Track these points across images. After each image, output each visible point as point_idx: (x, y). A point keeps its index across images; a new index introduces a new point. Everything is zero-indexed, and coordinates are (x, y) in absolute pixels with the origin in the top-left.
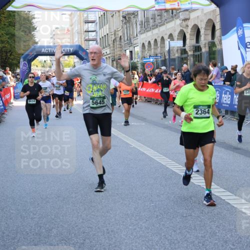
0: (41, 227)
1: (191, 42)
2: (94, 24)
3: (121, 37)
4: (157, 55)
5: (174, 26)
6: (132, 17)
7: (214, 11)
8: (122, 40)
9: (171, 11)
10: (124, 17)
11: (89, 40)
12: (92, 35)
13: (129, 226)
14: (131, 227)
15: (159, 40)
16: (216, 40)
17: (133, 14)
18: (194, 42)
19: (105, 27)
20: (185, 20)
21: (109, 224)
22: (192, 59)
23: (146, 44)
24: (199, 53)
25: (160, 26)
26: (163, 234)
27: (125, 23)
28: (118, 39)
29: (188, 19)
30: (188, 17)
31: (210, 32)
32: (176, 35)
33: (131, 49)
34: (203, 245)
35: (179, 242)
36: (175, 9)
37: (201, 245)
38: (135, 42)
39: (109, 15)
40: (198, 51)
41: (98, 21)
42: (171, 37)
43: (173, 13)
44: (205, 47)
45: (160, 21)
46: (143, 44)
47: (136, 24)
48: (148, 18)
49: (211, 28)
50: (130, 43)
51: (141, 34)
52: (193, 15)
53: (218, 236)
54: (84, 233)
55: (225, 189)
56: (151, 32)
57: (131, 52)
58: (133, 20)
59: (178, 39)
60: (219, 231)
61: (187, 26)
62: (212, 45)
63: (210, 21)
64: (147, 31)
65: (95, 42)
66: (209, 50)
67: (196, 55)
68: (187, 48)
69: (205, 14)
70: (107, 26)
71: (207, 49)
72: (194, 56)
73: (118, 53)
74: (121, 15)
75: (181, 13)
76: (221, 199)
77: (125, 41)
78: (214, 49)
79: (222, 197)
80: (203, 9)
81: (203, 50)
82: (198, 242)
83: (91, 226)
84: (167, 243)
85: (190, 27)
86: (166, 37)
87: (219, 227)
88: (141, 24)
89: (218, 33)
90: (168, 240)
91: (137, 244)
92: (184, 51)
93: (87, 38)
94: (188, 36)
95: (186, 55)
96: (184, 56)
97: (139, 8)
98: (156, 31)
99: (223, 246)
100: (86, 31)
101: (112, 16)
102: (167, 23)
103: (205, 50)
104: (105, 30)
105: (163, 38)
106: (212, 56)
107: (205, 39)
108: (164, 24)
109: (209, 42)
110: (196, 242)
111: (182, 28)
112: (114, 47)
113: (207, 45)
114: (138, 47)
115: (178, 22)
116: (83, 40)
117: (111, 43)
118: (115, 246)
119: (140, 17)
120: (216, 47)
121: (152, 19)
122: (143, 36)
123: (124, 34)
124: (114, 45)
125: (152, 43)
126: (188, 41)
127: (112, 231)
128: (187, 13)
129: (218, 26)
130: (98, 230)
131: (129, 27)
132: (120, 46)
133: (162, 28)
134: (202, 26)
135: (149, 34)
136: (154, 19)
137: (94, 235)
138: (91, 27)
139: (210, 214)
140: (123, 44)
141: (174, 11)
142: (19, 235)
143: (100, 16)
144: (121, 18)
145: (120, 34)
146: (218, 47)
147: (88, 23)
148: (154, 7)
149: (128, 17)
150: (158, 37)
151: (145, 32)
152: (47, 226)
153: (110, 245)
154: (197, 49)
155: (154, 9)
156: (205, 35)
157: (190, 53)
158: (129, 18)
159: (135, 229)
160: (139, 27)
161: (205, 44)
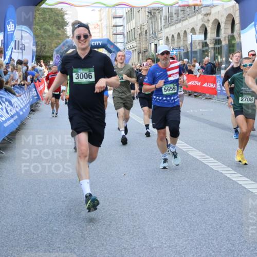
0: (71, 210)
1: (212, 35)
2: (121, 19)
3: (146, 31)
4: (180, 47)
5: (196, 21)
6: (157, 12)
7: (233, 6)
8: (148, 34)
9: (193, 7)
10: (150, 13)
11: (117, 34)
12: (119, 30)
13: (153, 209)
14: (153, 210)
15: (182, 34)
16: (235, 34)
17: (158, 9)
18: (214, 35)
19: (131, 22)
20: (207, 15)
21: (134, 207)
22: (212, 51)
23: (170, 38)
24: (219, 46)
25: (183, 21)
26: (183, 217)
27: (151, 18)
28: (144, 33)
29: (210, 14)
30: (209, 12)
31: (229, 26)
32: (197, 29)
33: (156, 42)
34: (220, 227)
35: (198, 224)
36: (197, 5)
37: (218, 227)
38: (159, 36)
39: (136, 11)
40: (219, 44)
41: (125, 16)
42: (193, 30)
43: (195, 8)
44: (225, 40)
45: (183, 16)
46: (167, 37)
47: (161, 19)
48: (171, 13)
49: (230, 23)
50: (155, 37)
51: (165, 28)
52: (214, 11)
53: (234, 218)
54: (110, 215)
55: (241, 174)
56: (174, 26)
57: (156, 45)
58: (158, 15)
59: (200, 33)
60: (235, 214)
61: (209, 20)
62: (232, 38)
63: (230, 15)
64: (171, 26)
65: (122, 36)
66: (229, 43)
67: (216, 48)
68: (208, 41)
69: (225, 9)
70: (134, 21)
71: (227, 42)
72: (214, 49)
73: (144, 46)
74: (147, 11)
75: (202, 9)
76: (238, 184)
77: (150, 35)
78: (233, 42)
79: (238, 182)
80: (223, 5)
81: (223, 43)
82: (216, 225)
83: (117, 209)
84: (187, 225)
85: (211, 21)
86: (188, 31)
87: (235, 211)
88: (166, 19)
89: (237, 27)
90: (188, 222)
91: (159, 226)
92: (205, 44)
93: (114, 32)
94: (209, 30)
95: (207, 48)
96: (205, 49)
97: (164, 5)
98: (179, 25)
99: (238, 228)
100: (114, 26)
101: (138, 12)
102: (190, 18)
103: (225, 43)
104: (132, 25)
105: (185, 32)
106: (231, 48)
107: (225, 32)
108: (186, 19)
109: (229, 36)
110: (214, 224)
111: (203, 23)
112: (140, 40)
113: (227, 38)
114: (162, 40)
115: (200, 17)
116: (111, 34)
117: (137, 36)
118: (139, 228)
119: (165, 12)
120: (235, 40)
121: (175, 14)
122: (167, 30)
123: (149, 28)
124: (140, 38)
125: (176, 36)
126: (209, 35)
127: (136, 214)
128: (209, 8)
129: (237, 21)
130: (123, 213)
131: (154, 22)
132: (145, 39)
133: (185, 23)
134: (222, 21)
135: (173, 28)
136: (177, 14)
137: (120, 217)
138: (119, 22)
139: (227, 198)
140: (148, 37)
141: (196, 7)
142: (51, 217)
143: (127, 11)
144: (147, 14)
145: (146, 28)
146: (237, 40)
147: (116, 18)
148: (178, 3)
149: (153, 13)
150: (182, 31)
151: (169, 27)
152: (77, 209)
153: (135, 226)
154: (218, 42)
155: (177, 5)
156: (225, 29)
157: (211, 46)
158: (155, 13)
159: (158, 212)
160: (163, 21)
161: (225, 38)
